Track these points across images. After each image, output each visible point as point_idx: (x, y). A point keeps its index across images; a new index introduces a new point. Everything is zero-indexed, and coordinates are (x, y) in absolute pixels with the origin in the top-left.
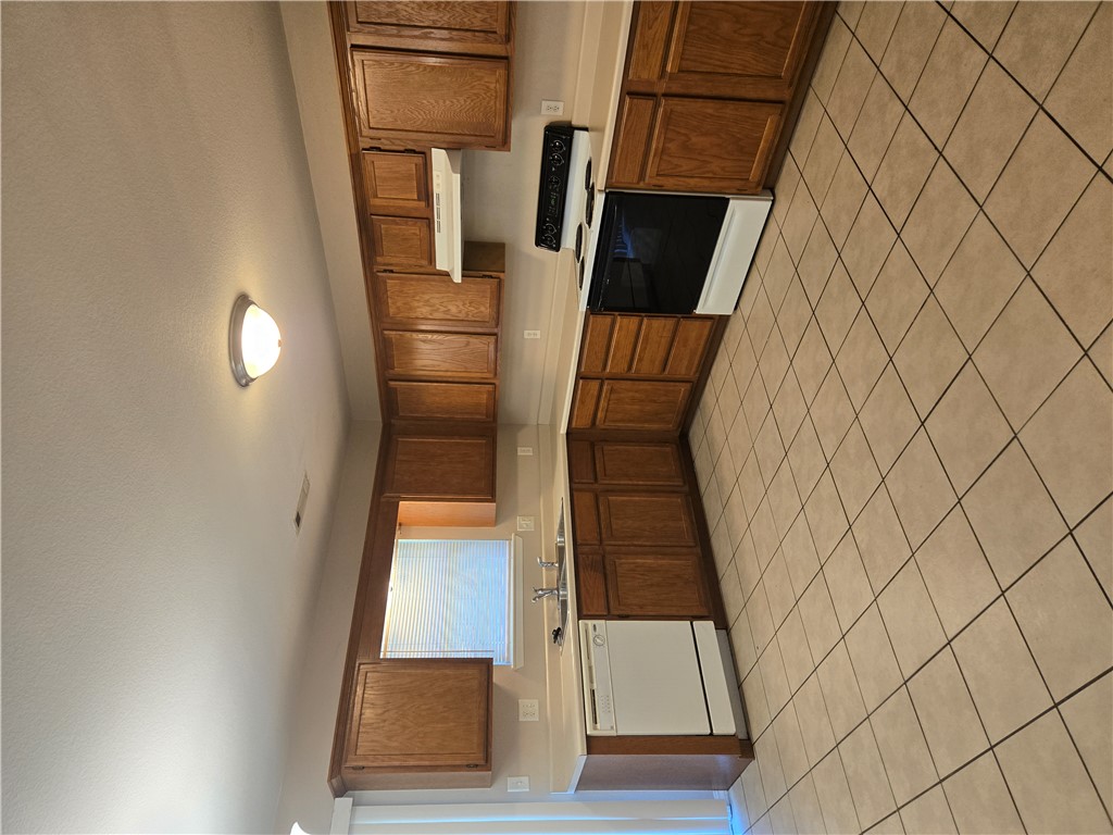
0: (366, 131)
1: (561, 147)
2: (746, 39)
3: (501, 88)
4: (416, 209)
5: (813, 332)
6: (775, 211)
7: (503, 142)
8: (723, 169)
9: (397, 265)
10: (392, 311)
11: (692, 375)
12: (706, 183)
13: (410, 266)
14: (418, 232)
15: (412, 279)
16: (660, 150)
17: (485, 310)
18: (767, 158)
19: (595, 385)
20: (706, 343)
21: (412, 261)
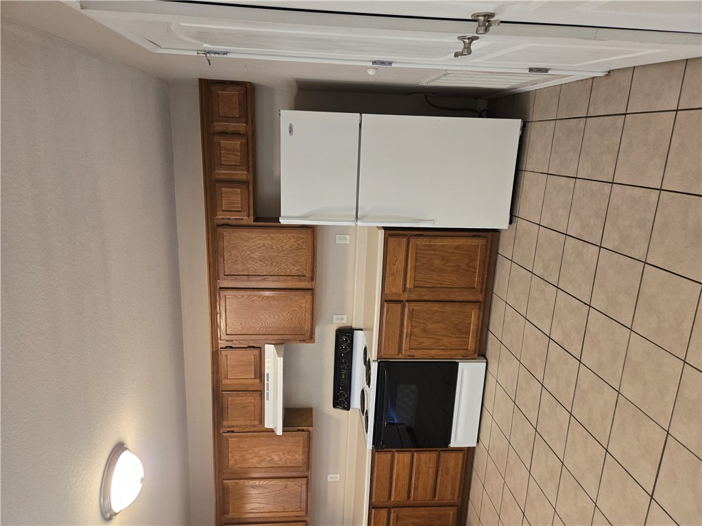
0: (224, 337)
1: (346, 341)
2: (450, 269)
3: (309, 306)
4: (253, 385)
5: (540, 445)
6: (489, 369)
7: (311, 338)
8: (451, 343)
9: (237, 426)
10: (231, 463)
11: (457, 500)
12: (441, 352)
13: (246, 426)
14: (253, 401)
15: (247, 437)
16: (409, 333)
17: (299, 457)
18: (477, 336)
19: (384, 513)
20: (462, 471)
21: (248, 423)
